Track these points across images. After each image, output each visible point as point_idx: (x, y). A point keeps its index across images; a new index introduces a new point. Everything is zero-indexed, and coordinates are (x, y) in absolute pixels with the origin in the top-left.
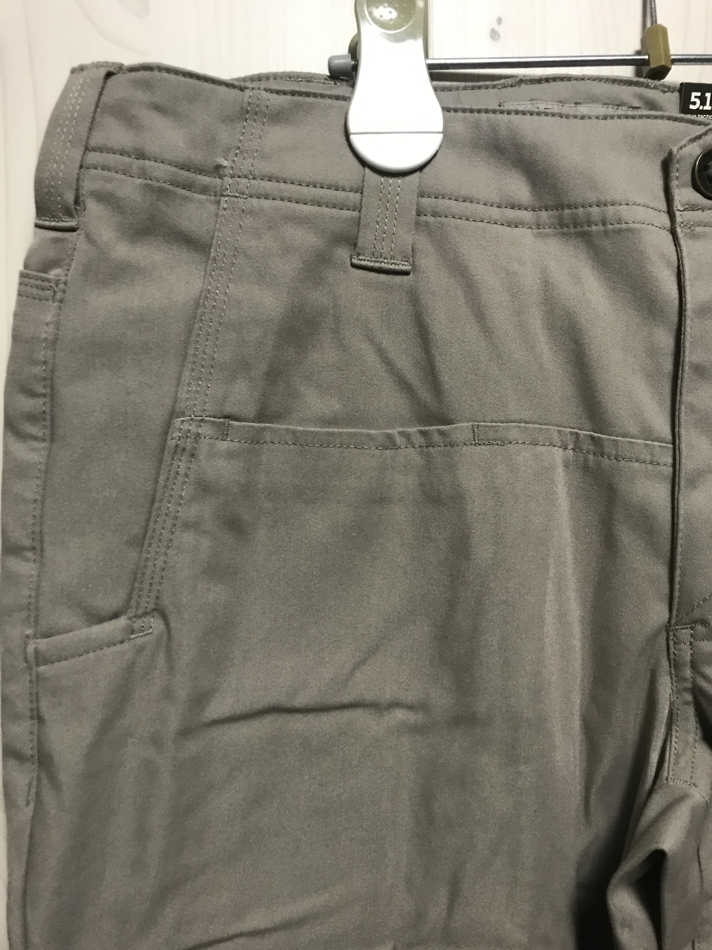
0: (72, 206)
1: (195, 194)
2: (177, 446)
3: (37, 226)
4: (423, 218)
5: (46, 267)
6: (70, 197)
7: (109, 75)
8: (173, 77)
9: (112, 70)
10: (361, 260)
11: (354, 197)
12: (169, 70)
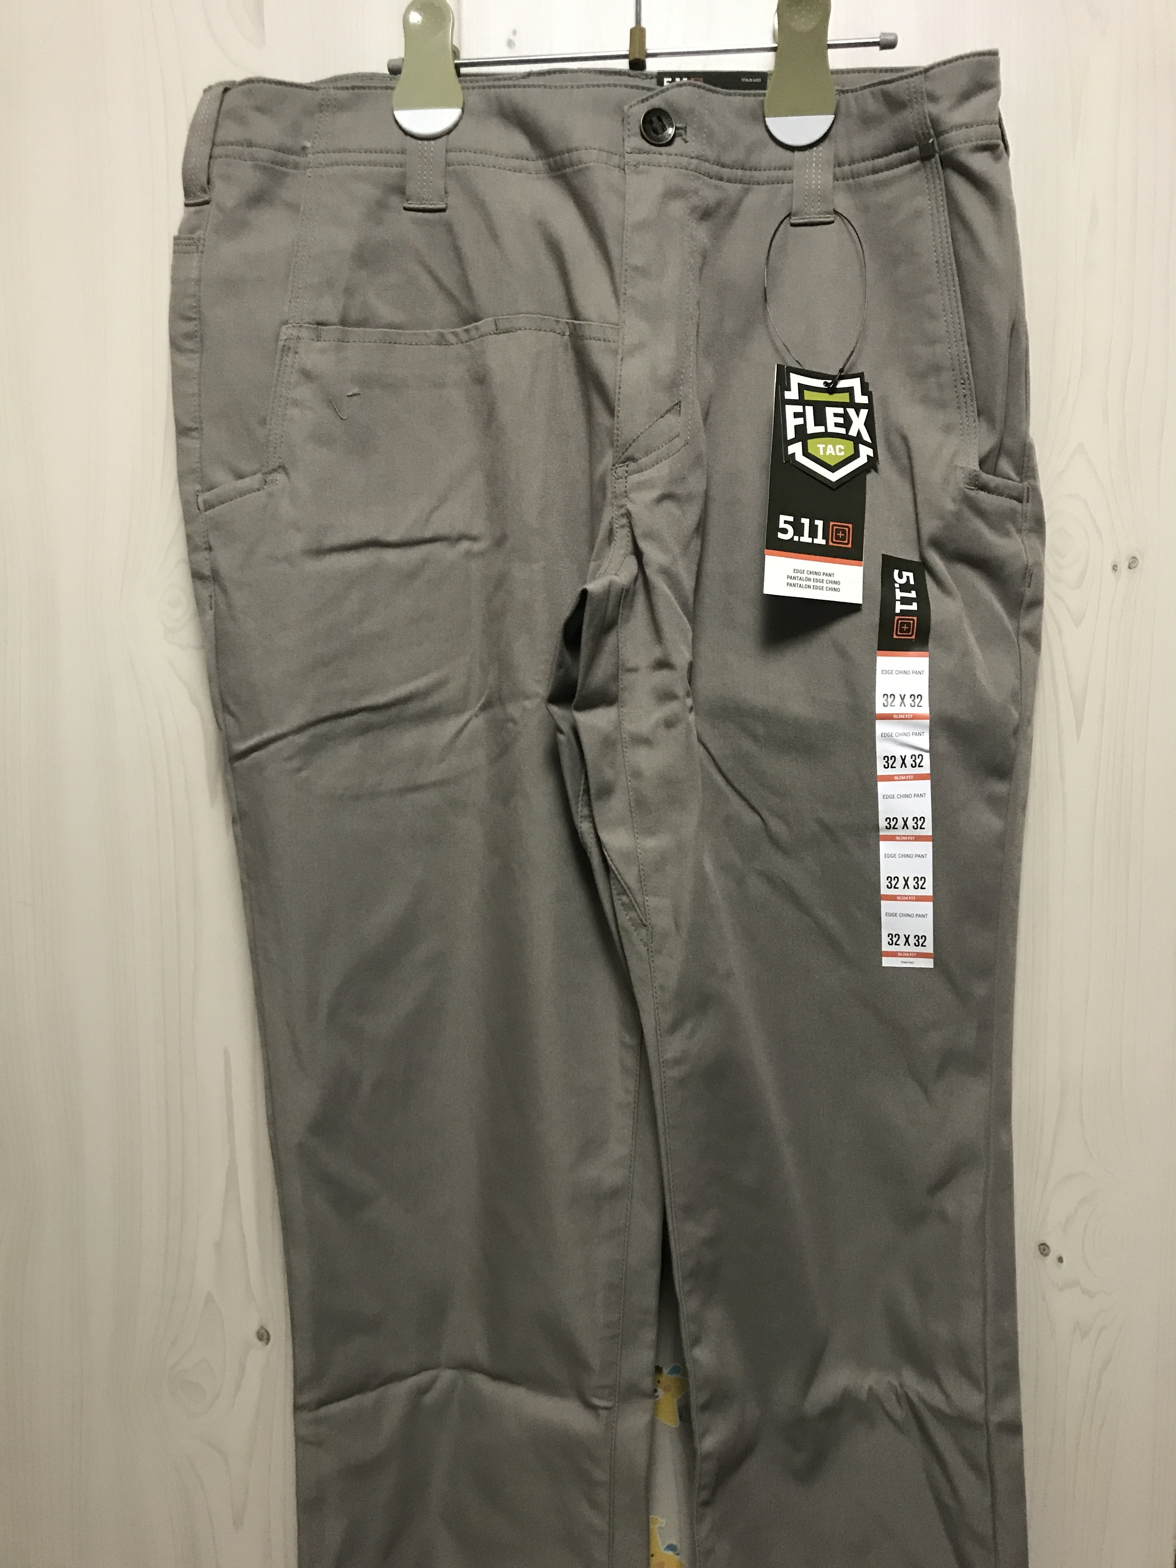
0: (206, 186)
1: (290, 170)
2: (284, 346)
3: (186, 205)
4: (451, 168)
5: (192, 231)
6: (204, 179)
7: (226, 90)
8: (267, 85)
9: (228, 86)
10: (411, 204)
11: (400, 158)
12: (265, 81)
